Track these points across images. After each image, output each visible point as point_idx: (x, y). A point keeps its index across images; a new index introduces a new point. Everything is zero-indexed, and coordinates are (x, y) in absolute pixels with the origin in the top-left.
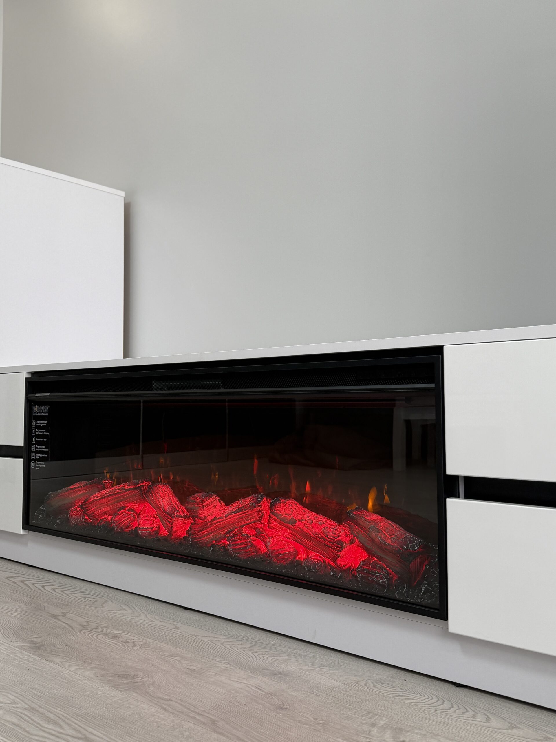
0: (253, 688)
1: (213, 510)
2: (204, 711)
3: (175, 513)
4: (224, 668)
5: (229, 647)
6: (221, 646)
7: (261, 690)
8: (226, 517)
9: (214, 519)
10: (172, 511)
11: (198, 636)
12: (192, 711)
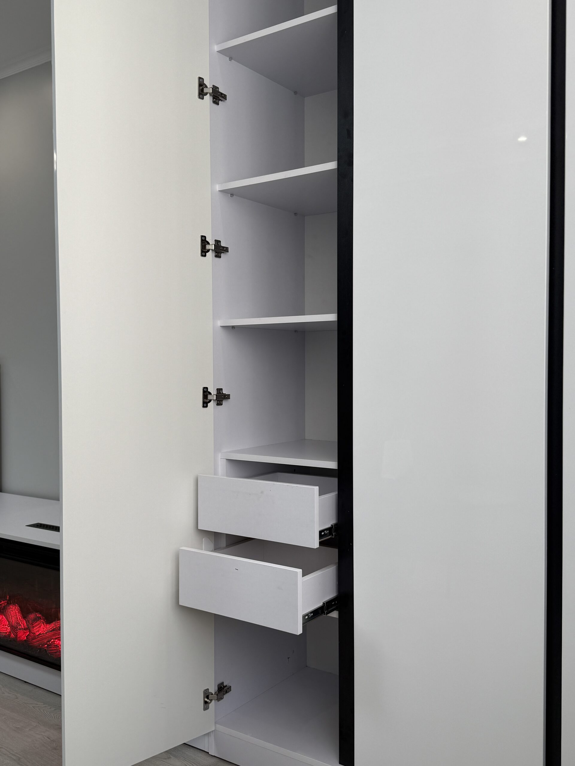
0: (46, 738)
1: (39, 629)
2: (17, 753)
3: (19, 627)
4: (35, 725)
5: (42, 710)
6: (39, 710)
7: (49, 738)
8: (46, 634)
9: (39, 635)
10: (17, 625)
11: (28, 703)
12: (11, 753)
